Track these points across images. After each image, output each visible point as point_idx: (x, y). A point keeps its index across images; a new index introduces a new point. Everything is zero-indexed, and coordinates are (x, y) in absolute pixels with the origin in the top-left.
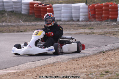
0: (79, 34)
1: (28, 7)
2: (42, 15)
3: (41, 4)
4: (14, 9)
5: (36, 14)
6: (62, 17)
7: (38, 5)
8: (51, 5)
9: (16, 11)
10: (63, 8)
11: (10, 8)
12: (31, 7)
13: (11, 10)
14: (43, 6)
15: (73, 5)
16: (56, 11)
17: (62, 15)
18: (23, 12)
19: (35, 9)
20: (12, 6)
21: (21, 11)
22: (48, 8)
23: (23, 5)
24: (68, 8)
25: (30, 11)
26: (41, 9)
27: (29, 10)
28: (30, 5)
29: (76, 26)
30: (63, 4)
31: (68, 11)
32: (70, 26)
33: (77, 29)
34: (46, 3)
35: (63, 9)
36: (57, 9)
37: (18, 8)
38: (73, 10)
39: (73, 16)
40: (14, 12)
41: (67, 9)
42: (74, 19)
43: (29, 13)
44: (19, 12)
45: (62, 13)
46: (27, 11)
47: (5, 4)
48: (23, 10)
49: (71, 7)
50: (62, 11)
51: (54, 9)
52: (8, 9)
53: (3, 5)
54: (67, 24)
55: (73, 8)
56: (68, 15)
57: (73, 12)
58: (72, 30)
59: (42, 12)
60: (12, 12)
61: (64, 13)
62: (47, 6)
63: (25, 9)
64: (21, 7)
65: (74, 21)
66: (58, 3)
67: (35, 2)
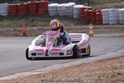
0: (121, 36)
1: (79, 12)
2: (92, 19)
3: (91, 9)
4: (67, 14)
5: (86, 18)
6: (110, 20)
7: (88, 10)
8: (100, 10)
9: (68, 16)
10: (110, 12)
11: (64, 13)
12: (81, 12)
13: (64, 15)
14: (92, 10)
15: (120, 10)
16: (105, 15)
17: (110, 19)
18: (74, 17)
19: (85, 14)
20: (65, 11)
21: (73, 15)
22: (97, 13)
23: (74, 10)
24: (116, 13)
25: (81, 16)
26: (91, 14)
27: (80, 14)
28: (81, 10)
29: (120, 30)
30: (111, 9)
31: (116, 15)
32: (115, 29)
33: (121, 32)
34: (96, 8)
35: (111, 14)
36: (106, 13)
37: (70, 13)
38: (120, 15)
39: (120, 20)
40: (67, 16)
41: (114, 14)
42: (121, 22)
43: (80, 17)
44: (71, 17)
45: (110, 17)
46: (78, 16)
47: (58, 9)
48: (74, 15)
49: (118, 12)
50: (110, 15)
51: (102, 14)
52: (62, 14)
53: (57, 11)
54: (113, 28)
55: (120, 12)
56: (115, 18)
57: (120, 17)
58: (116, 33)
59: (92, 17)
60: (65, 16)
61: (112, 17)
62: (97, 11)
63: (76, 14)
64: (73, 12)
65: (121, 24)
66: (107, 8)
67: (86, 7)
